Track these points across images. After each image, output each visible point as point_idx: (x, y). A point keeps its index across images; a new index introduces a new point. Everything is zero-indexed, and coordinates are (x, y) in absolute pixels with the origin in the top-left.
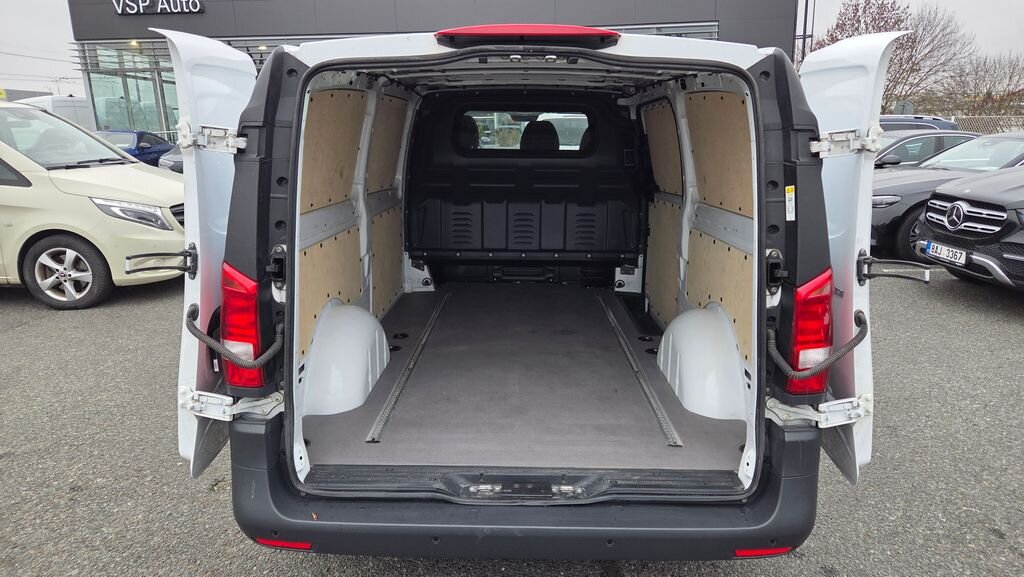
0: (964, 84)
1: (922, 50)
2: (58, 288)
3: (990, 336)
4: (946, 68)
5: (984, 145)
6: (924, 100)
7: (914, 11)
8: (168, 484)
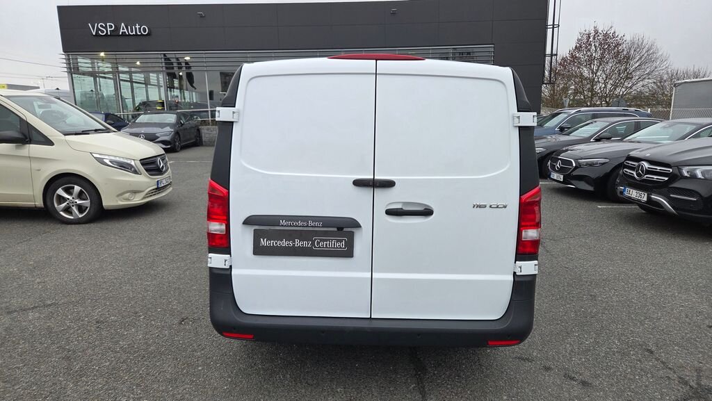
0: (663, 87)
1: (634, 64)
2: (67, 210)
3: (661, 246)
4: (650, 76)
5: (664, 127)
6: (635, 98)
7: (628, 38)
8: (154, 320)
